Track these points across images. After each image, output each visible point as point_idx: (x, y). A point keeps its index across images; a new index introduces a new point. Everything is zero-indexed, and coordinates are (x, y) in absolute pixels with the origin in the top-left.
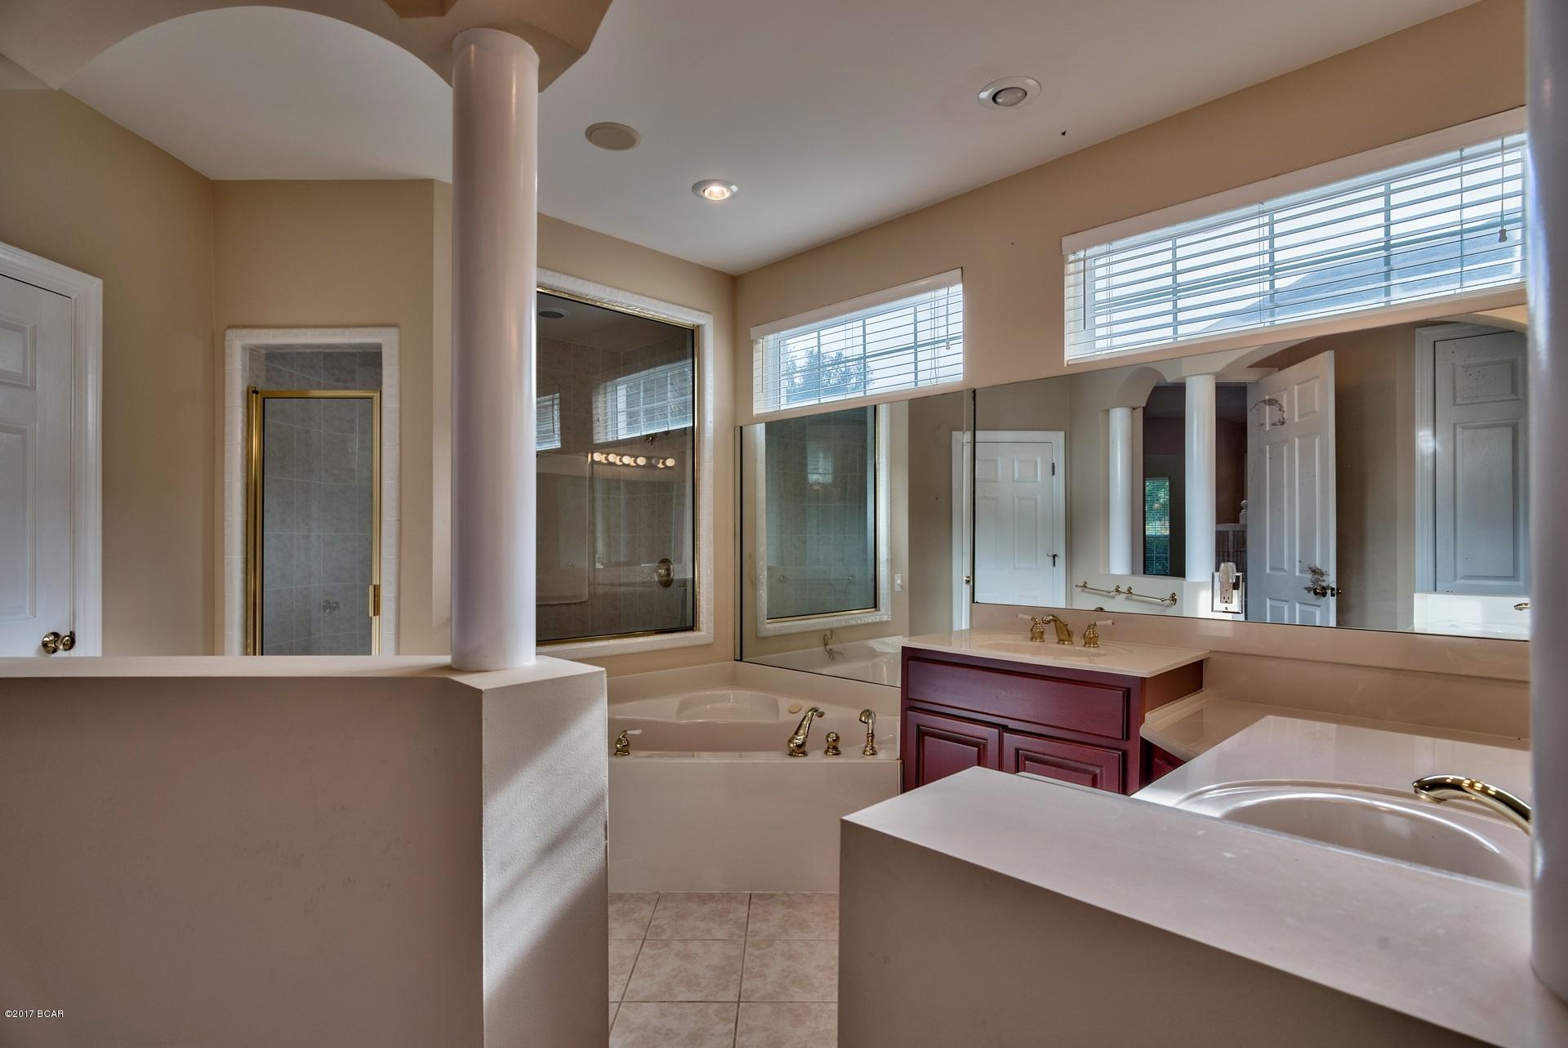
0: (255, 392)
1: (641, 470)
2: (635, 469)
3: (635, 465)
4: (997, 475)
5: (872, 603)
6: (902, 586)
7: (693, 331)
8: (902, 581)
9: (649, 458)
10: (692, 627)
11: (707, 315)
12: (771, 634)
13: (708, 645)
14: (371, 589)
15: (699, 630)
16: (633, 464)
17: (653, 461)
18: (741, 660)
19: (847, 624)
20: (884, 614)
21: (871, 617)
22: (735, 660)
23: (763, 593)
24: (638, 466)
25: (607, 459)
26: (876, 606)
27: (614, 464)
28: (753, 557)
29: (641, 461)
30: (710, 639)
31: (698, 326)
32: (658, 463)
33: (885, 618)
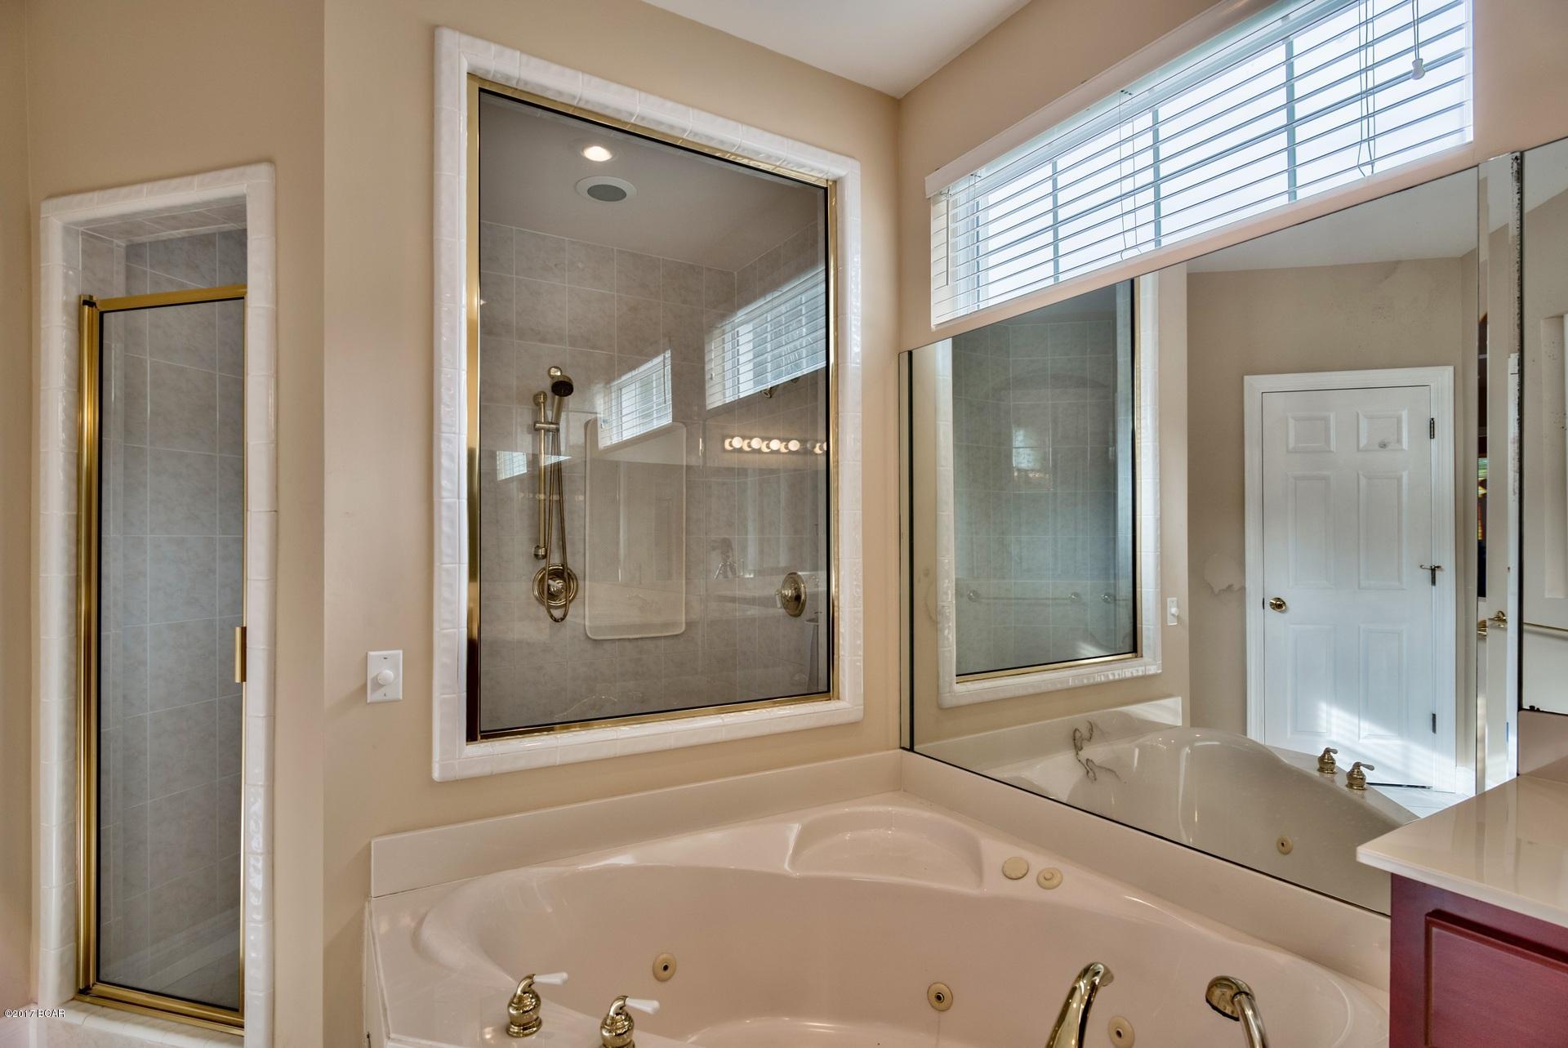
0: (90, 303)
1: (794, 457)
2: (787, 456)
3: (786, 451)
4: (1327, 440)
5: (1128, 646)
6: (1178, 618)
7: (826, 189)
8: (1178, 607)
9: (802, 441)
10: (826, 689)
11: (850, 161)
12: (963, 702)
13: (854, 724)
14: (238, 630)
15: (838, 698)
16: (783, 450)
17: (809, 445)
18: (911, 749)
19: (1092, 681)
20: (1149, 664)
21: (1131, 669)
22: (904, 748)
23: (950, 635)
24: (791, 452)
25: (750, 446)
26: (1135, 649)
27: (759, 451)
28: (932, 574)
29: (794, 445)
30: (856, 714)
31: (835, 182)
32: (814, 447)
33: (1153, 670)
